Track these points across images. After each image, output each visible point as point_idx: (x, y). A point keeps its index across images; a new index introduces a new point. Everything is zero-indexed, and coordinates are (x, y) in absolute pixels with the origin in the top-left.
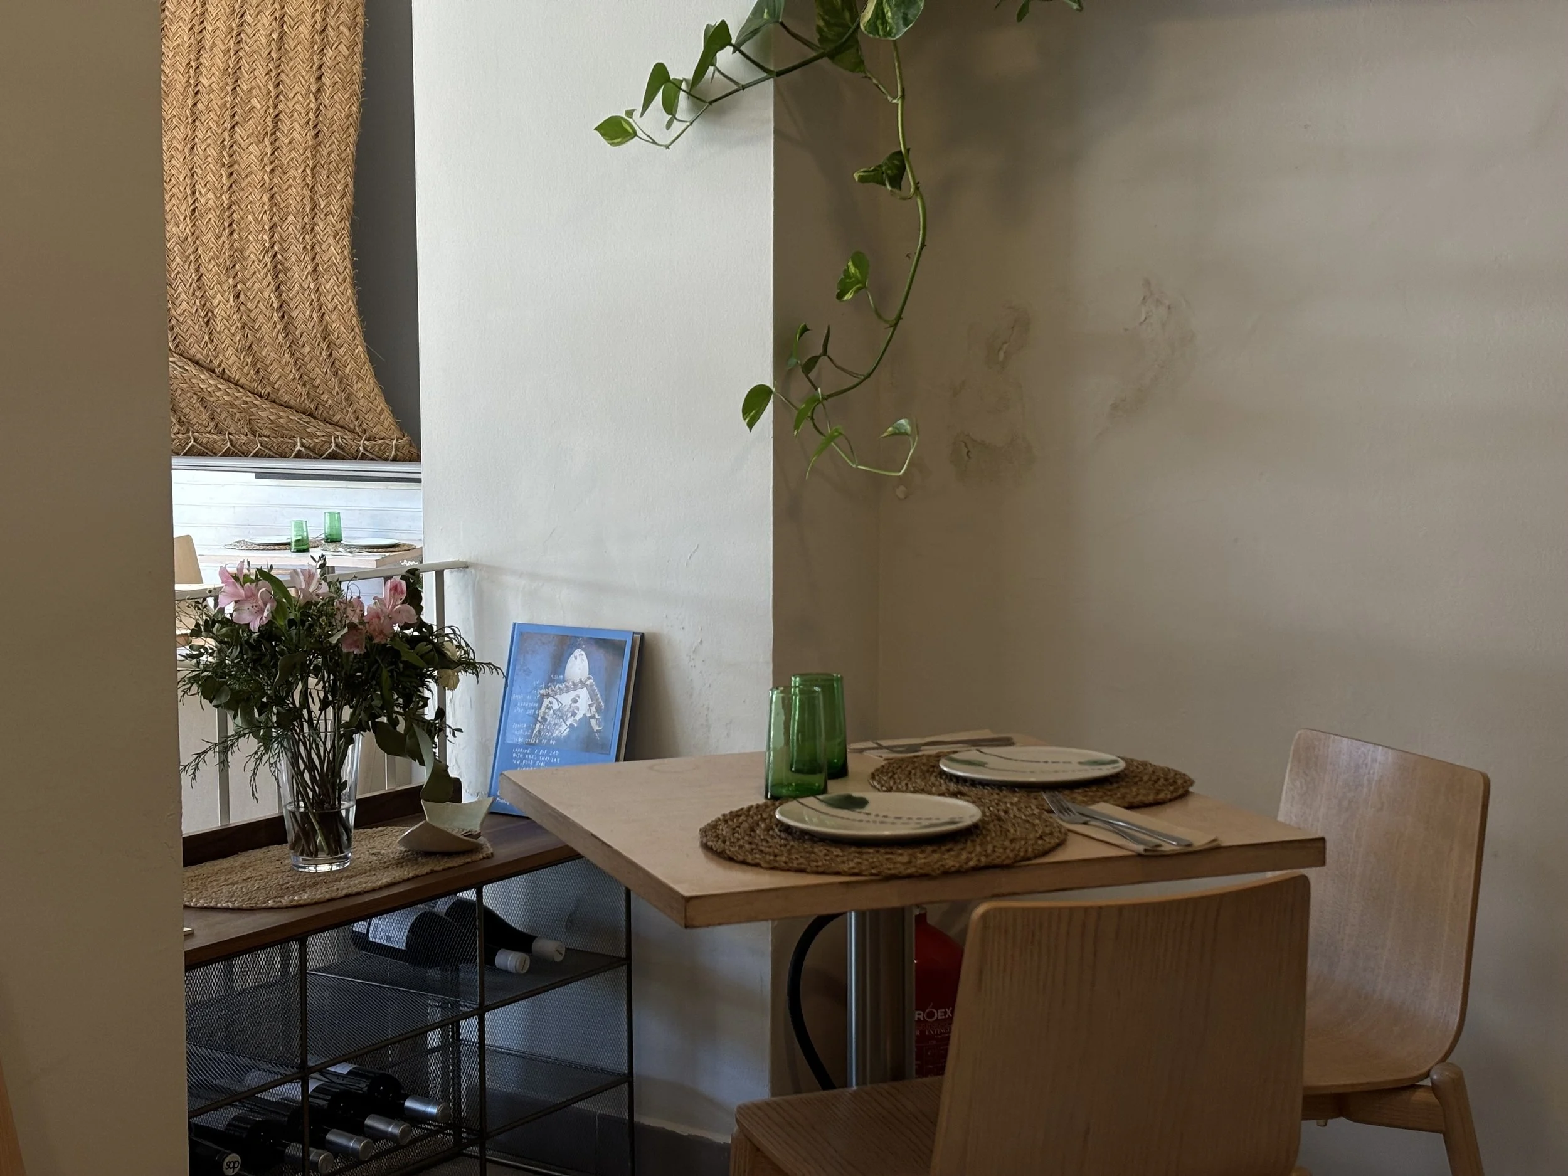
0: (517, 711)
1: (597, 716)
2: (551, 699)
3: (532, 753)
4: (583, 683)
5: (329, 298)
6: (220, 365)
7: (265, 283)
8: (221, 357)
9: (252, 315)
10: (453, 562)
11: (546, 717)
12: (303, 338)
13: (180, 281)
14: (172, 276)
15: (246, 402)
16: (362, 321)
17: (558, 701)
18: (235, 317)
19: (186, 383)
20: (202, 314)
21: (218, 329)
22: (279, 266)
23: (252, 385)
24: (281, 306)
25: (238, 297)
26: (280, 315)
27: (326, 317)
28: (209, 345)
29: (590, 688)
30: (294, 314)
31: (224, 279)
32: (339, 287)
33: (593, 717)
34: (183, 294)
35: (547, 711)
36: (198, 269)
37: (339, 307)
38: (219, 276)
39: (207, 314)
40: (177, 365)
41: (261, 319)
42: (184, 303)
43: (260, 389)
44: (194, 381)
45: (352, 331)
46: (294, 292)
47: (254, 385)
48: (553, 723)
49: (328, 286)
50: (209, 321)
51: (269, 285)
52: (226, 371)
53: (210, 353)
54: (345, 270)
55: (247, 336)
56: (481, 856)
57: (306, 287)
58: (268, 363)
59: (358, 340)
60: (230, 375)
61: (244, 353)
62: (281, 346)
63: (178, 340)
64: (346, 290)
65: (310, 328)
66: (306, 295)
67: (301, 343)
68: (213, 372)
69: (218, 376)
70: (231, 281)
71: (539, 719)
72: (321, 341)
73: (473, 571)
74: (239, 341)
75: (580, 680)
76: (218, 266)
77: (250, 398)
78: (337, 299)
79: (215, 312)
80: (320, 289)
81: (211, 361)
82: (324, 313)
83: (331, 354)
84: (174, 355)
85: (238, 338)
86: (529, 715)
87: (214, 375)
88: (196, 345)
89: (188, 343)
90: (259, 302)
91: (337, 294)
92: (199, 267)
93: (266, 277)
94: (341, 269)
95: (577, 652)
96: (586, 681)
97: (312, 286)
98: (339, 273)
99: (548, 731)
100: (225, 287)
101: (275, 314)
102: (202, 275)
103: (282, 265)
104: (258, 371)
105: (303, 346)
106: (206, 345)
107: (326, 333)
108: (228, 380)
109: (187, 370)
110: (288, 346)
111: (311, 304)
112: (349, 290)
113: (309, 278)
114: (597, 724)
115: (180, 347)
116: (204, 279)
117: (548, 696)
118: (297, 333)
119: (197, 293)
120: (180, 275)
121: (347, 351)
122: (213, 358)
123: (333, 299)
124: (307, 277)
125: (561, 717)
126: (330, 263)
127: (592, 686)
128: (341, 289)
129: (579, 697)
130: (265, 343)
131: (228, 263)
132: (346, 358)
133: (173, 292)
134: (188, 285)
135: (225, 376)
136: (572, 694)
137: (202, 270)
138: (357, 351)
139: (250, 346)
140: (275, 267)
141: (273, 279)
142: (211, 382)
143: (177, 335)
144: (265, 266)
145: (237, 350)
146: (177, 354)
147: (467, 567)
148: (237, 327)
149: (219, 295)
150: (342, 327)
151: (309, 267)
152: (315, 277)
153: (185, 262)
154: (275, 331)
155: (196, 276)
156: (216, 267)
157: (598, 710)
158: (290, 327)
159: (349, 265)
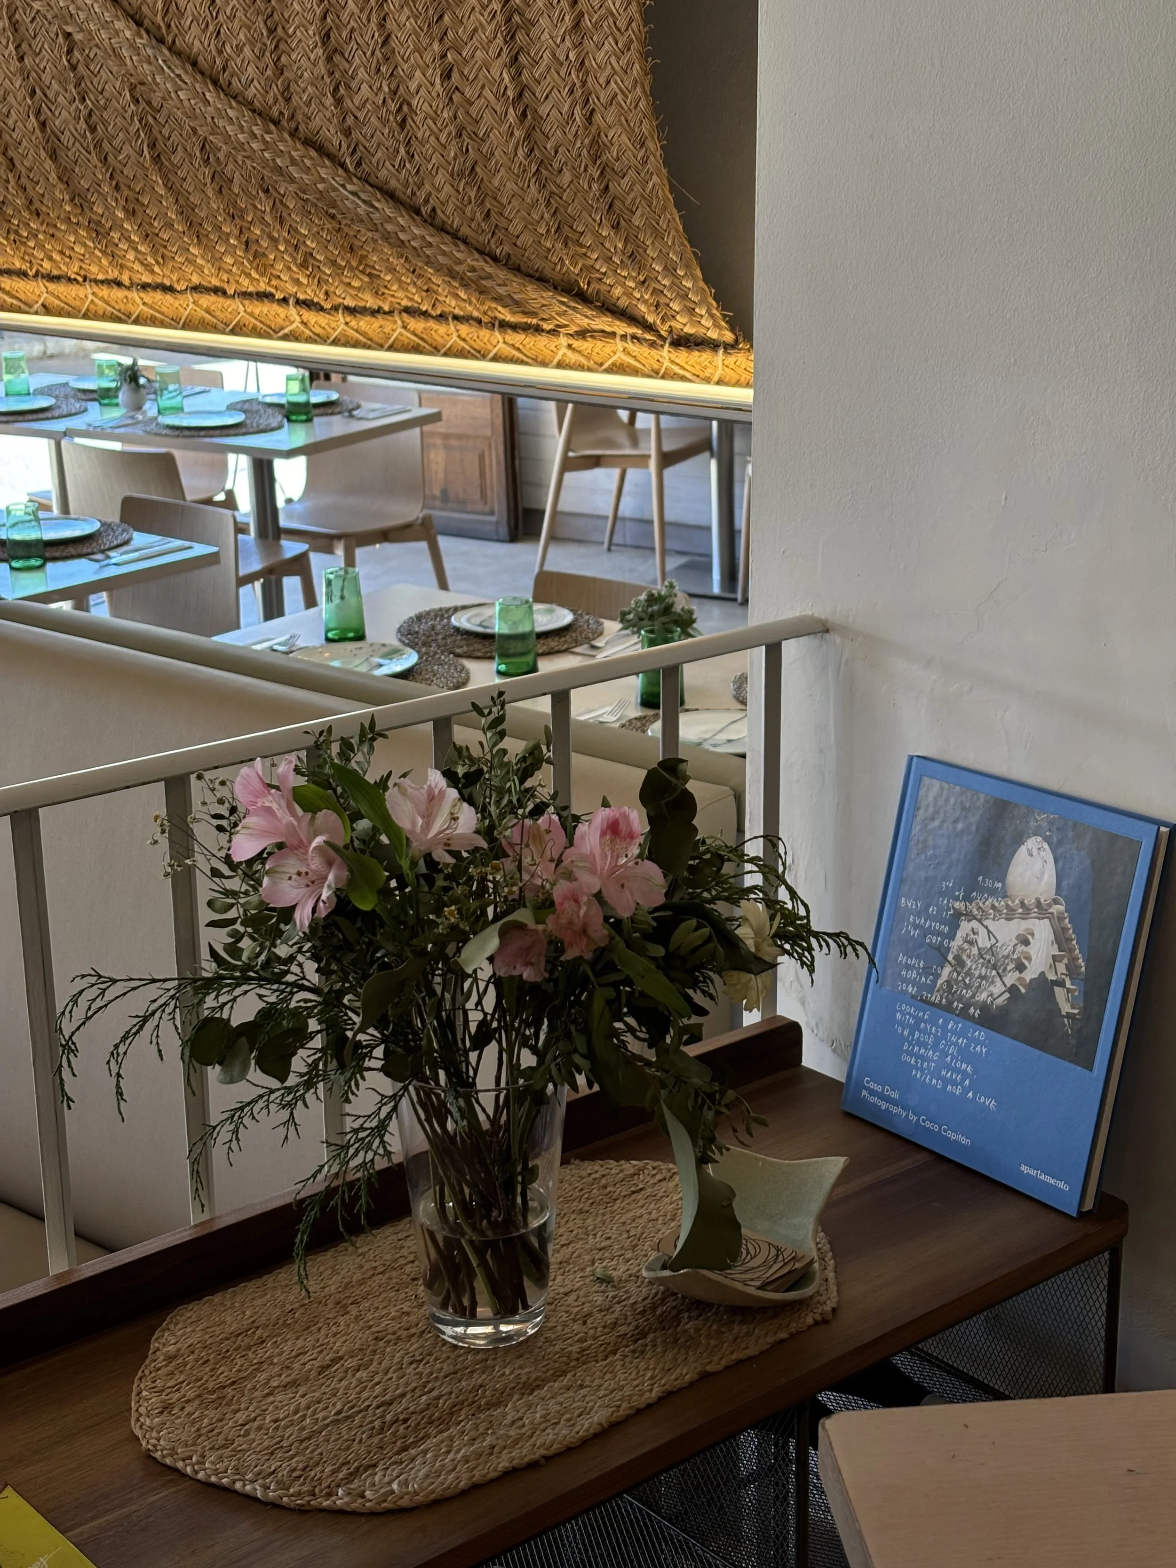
0: (908, 932)
1: (1068, 985)
2: (974, 924)
3: (933, 1022)
4: (1042, 910)
5: (602, 81)
6: (427, 201)
7: (493, 51)
8: (427, 187)
9: (473, 110)
10: (801, 620)
11: (965, 958)
12: (559, 156)
13: (355, 47)
14: (344, 35)
15: (473, 269)
16: (660, 127)
17: (989, 932)
18: (445, 115)
19: (377, 231)
20: (393, 107)
21: (419, 135)
22: (517, 18)
23: (481, 239)
24: (520, 95)
25: (449, 76)
26: (519, 113)
27: (598, 117)
28: (408, 165)
29: (1056, 922)
30: (543, 110)
31: (425, 42)
32: (618, 59)
33: (1061, 984)
34: (362, 69)
35: (966, 946)
36: (382, 25)
37: (620, 97)
38: (418, 36)
39: (400, 107)
40: (359, 198)
41: (488, 118)
42: (365, 87)
43: (493, 247)
44: (389, 227)
45: (641, 147)
46: (542, 68)
47: (484, 239)
48: (977, 974)
49: (600, 56)
50: (404, 120)
51: (499, 54)
52: (439, 212)
53: (410, 180)
54: (629, 24)
55: (467, 150)
56: (810, 1320)
57: (562, 58)
58: (504, 201)
59: (655, 162)
60: (445, 218)
61: (463, 181)
62: (524, 171)
63: (359, 154)
64: (630, 65)
65: (570, 137)
66: (563, 72)
67: (556, 166)
68: (418, 212)
69: (425, 221)
70: (436, 46)
71: (950, 957)
72: (590, 163)
73: (838, 640)
74: (455, 159)
75: (1038, 901)
76: (416, 18)
77: (480, 263)
78: (616, 82)
79: (414, 102)
80: (586, 62)
81: (413, 194)
82: (593, 110)
83: (607, 187)
84: (355, 180)
85: (452, 154)
86: (930, 945)
87: (418, 218)
88: (387, 164)
89: (374, 160)
90: (483, 87)
91: (615, 73)
92: (384, 19)
93: (495, 37)
94: (622, 23)
95: (1033, 843)
96: (1050, 905)
97: (572, 56)
98: (619, 31)
99: (967, 987)
100: (428, 58)
101: (511, 110)
102: (389, 36)
103: (521, 15)
104: (488, 215)
105: (560, 171)
106: (402, 165)
107: (597, 148)
108: (442, 229)
109: (377, 209)
110: (534, 170)
111: (571, 91)
112: (637, 65)
113: (568, 43)
114: (1068, 1000)
115: (364, 165)
116: (394, 42)
117: (970, 917)
118: (548, 147)
119: (383, 69)
120: (356, 35)
121: (633, 184)
122: (415, 189)
123: (608, 82)
124: (563, 40)
125: (994, 967)
126: (603, 11)
127: (1061, 919)
128: (623, 62)
129: (1033, 935)
130: (496, 163)
131: (431, 12)
132: (632, 195)
133: (347, 66)
134: (369, 53)
135: (437, 222)
136: (1018, 926)
137: (390, 25)
138: (650, 185)
139: (473, 169)
140: (509, 20)
141: (506, 42)
142: (416, 232)
143: (357, 145)
144: (494, 16)
145: (452, 175)
146: (359, 179)
147: (827, 631)
148: (450, 133)
149: (418, 74)
150: (624, 138)
151: (567, 18)
152: (577, 39)
153: (362, 10)
154: (514, 141)
155: (380, 35)
156: (412, 20)
157: (1072, 970)
158: (537, 135)
159: (637, 16)
